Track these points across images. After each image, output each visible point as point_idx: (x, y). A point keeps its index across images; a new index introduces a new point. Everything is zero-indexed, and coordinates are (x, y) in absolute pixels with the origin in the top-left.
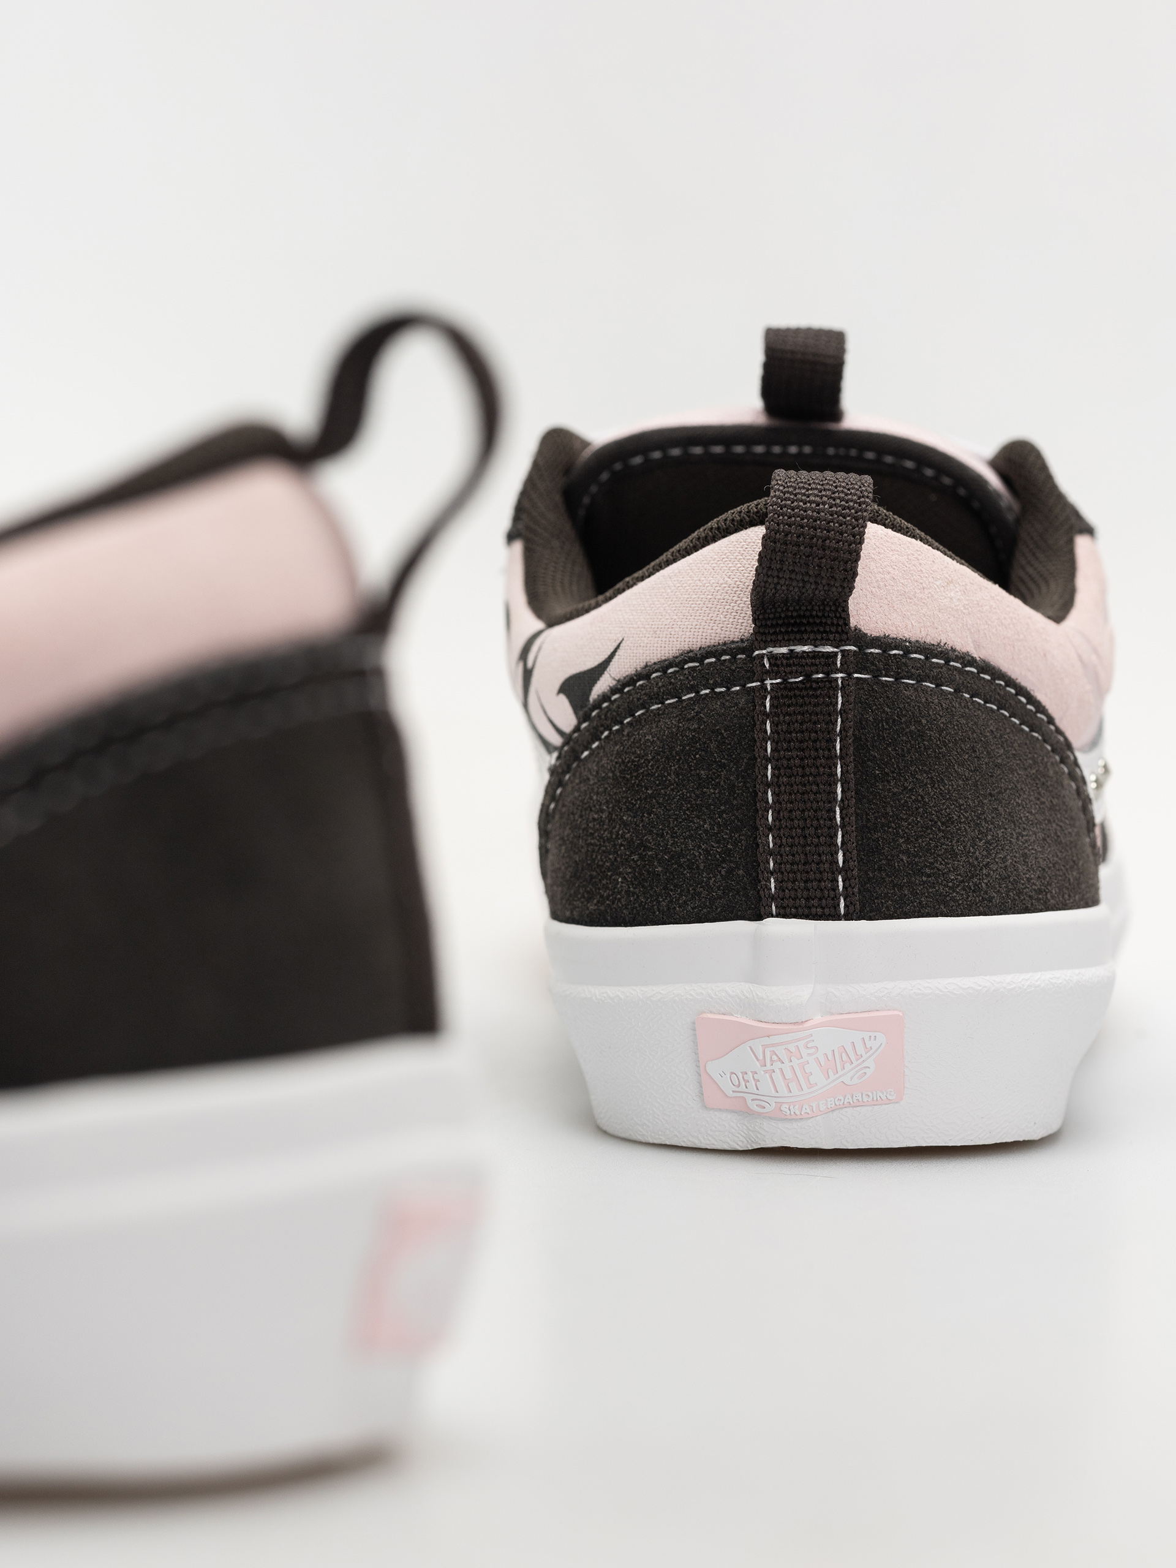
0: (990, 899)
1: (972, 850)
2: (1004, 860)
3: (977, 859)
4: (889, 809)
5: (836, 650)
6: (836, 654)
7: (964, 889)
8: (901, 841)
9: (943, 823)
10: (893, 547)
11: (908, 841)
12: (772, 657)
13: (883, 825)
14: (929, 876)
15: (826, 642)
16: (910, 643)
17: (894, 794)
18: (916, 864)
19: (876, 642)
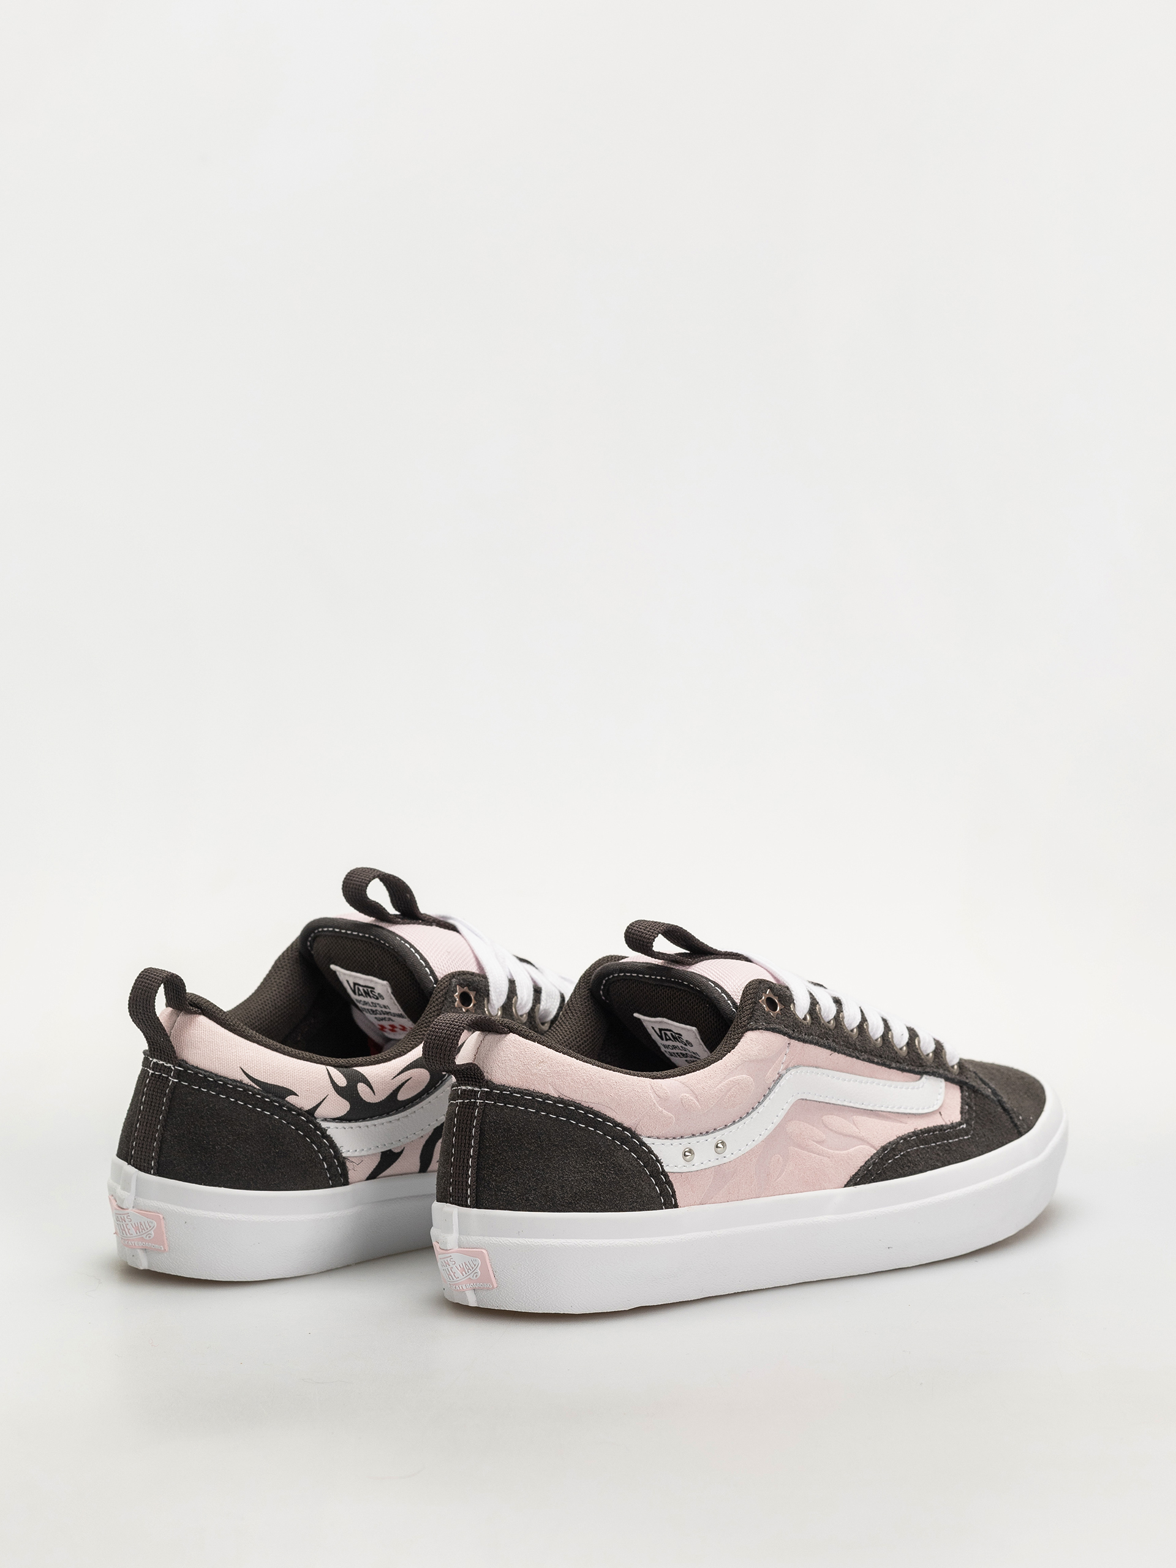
0: (535, 1204)
1: (527, 1182)
2: (547, 1188)
3: (530, 1186)
4: (490, 1161)
5: (479, 1090)
6: (479, 1091)
7: (520, 1199)
8: (494, 1176)
9: (514, 1169)
10: (515, 1045)
11: (496, 1176)
12: (461, 1089)
13: (487, 1168)
14: (504, 1192)
15: (476, 1086)
16: (511, 1088)
17: (493, 1155)
18: (499, 1186)
19: (497, 1087)
